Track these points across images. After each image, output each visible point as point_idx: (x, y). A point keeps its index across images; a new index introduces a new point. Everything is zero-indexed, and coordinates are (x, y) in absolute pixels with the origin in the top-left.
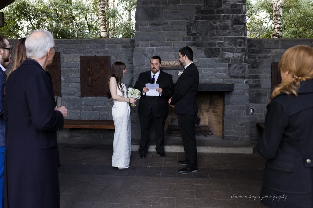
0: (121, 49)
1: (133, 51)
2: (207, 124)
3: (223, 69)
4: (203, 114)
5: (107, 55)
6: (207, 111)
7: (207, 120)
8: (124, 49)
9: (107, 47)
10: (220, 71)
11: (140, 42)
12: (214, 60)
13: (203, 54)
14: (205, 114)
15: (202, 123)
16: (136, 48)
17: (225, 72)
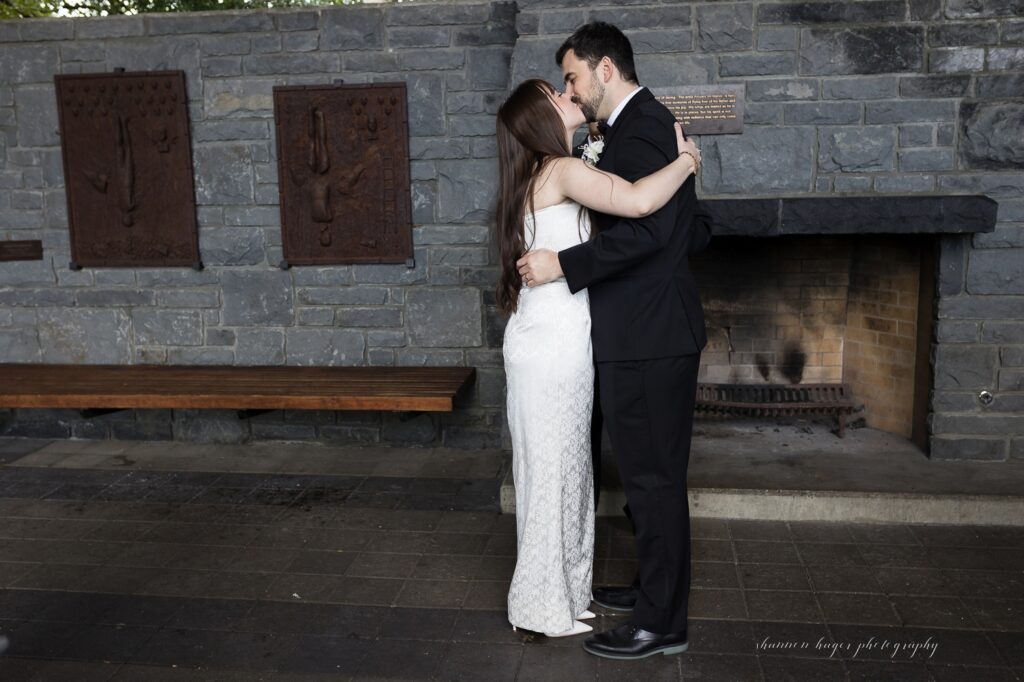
0: (452, 49)
1: (508, 57)
2: (837, 377)
3: (934, 126)
4: (817, 332)
5: (392, 77)
6: (839, 320)
7: (838, 359)
8: (468, 49)
9: (393, 43)
10: (920, 138)
11: (543, 12)
12: (887, 87)
13: (840, 59)
14: (829, 334)
15: (811, 373)
16: (524, 39)
17: (944, 139)
